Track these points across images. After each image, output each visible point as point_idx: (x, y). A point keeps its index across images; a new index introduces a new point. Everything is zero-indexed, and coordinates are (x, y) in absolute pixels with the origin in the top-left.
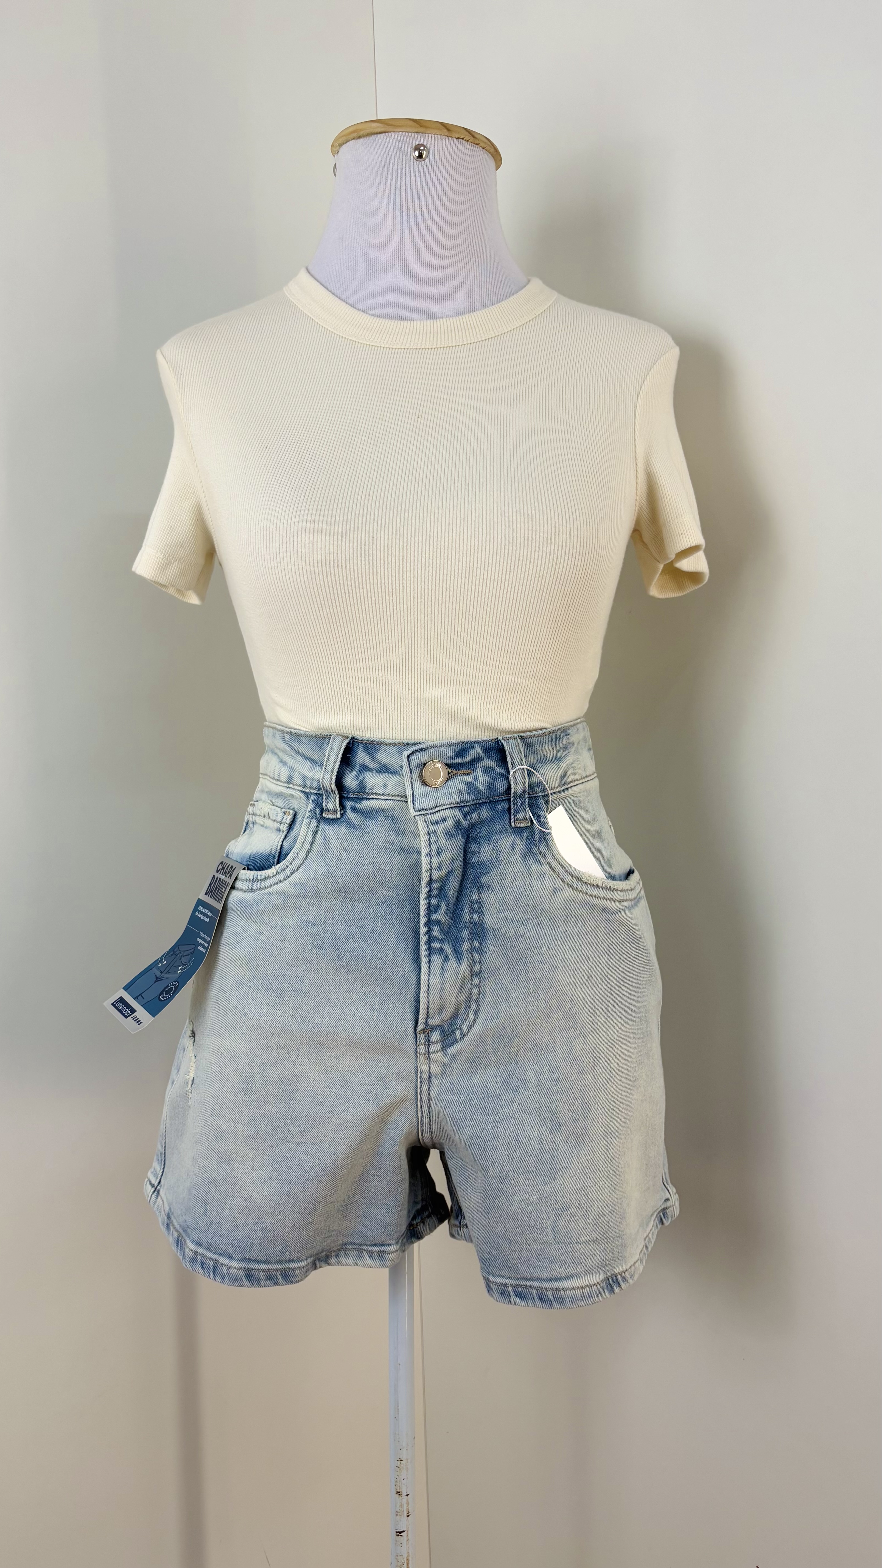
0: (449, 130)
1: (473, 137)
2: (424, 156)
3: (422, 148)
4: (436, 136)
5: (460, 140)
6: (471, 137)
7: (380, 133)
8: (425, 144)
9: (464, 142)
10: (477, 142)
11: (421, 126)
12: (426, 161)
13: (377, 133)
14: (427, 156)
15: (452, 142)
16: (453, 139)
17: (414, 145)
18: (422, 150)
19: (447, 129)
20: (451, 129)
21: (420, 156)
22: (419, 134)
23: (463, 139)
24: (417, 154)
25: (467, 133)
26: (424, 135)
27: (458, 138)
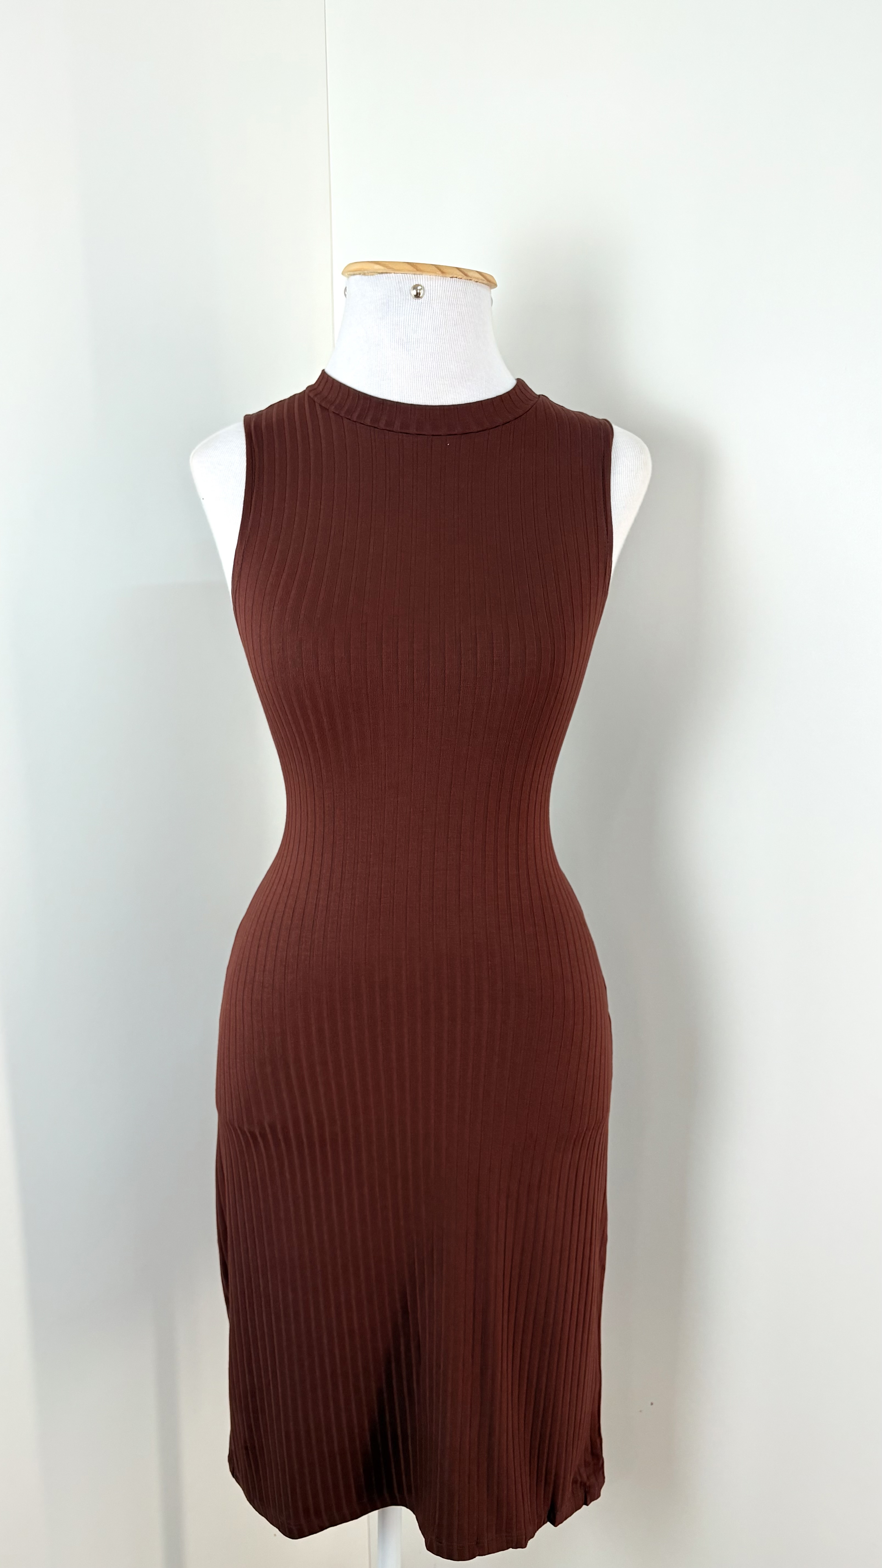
0: (443, 272)
1: (466, 275)
2: (420, 296)
3: (419, 288)
4: (431, 277)
5: (454, 279)
6: (464, 274)
7: (382, 273)
8: (422, 285)
9: (458, 279)
10: (469, 279)
11: (418, 270)
12: (423, 299)
13: (380, 273)
14: (424, 294)
15: (447, 281)
16: (447, 279)
17: (412, 285)
18: (420, 290)
19: (441, 270)
20: (445, 270)
21: (417, 296)
22: (416, 276)
23: (456, 277)
24: (414, 293)
25: (461, 273)
26: (421, 276)
27: (452, 277)
